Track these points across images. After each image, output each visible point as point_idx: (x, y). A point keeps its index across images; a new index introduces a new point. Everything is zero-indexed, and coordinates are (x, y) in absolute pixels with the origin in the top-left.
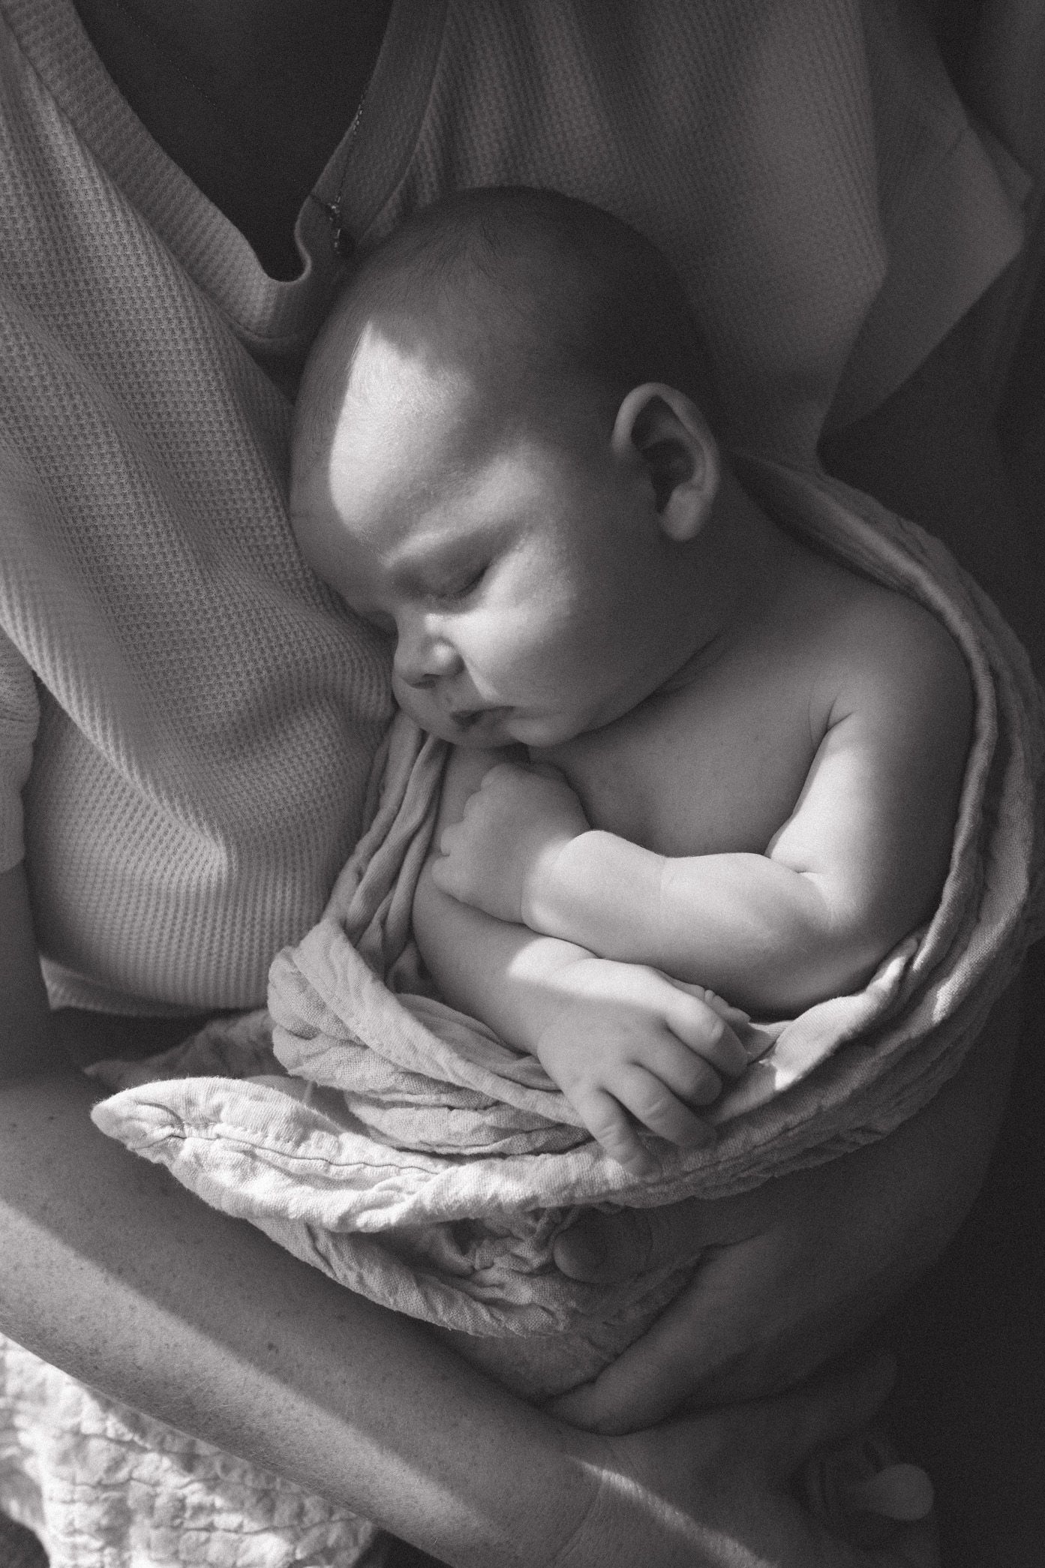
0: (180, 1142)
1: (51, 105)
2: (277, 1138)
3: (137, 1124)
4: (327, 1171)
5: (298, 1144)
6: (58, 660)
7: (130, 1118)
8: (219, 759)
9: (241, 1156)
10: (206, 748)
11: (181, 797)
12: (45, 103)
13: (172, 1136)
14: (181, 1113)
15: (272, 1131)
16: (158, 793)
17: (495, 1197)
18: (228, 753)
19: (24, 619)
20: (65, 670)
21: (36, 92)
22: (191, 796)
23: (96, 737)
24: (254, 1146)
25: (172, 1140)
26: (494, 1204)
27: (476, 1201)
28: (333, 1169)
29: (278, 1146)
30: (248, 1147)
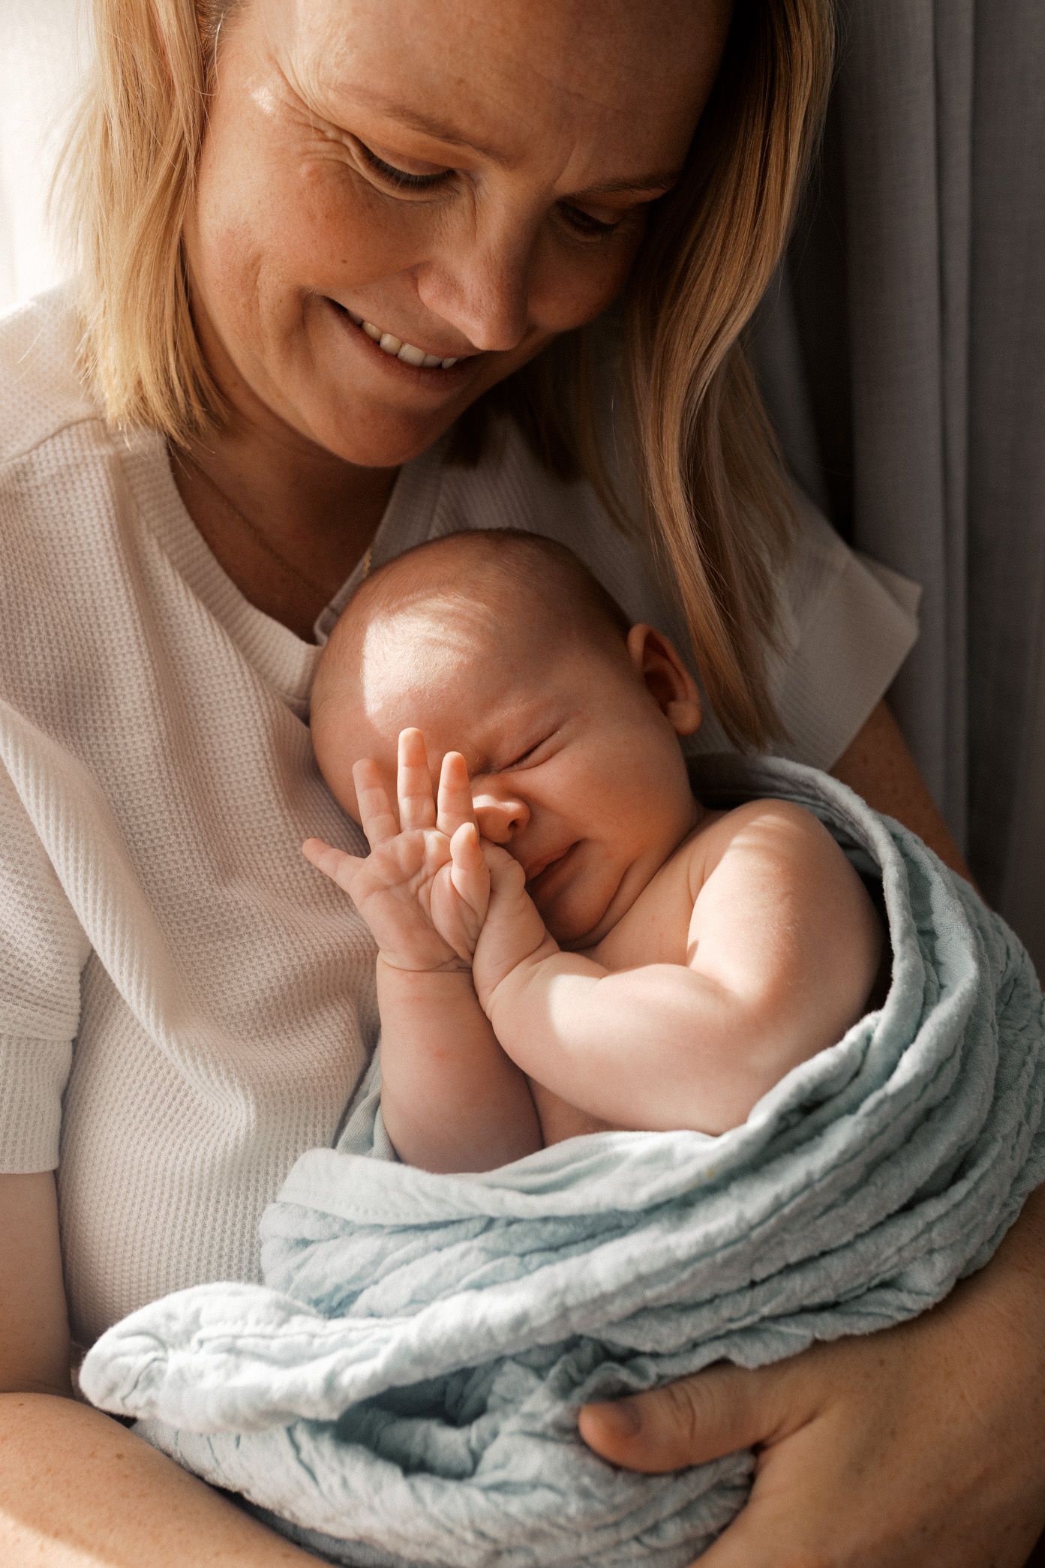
0: (163, 1365)
1: (154, 541)
2: (258, 1322)
3: (121, 1360)
4: (310, 1344)
5: (280, 1324)
6: (109, 914)
7: (114, 1357)
8: (244, 1037)
9: (224, 1356)
10: (233, 1027)
11: (204, 1056)
12: (150, 539)
13: (155, 1360)
14: (163, 1333)
15: (252, 1318)
16: (182, 1052)
17: (483, 1322)
18: (253, 1032)
19: (86, 871)
20: (114, 924)
21: (144, 532)
22: (213, 1056)
23: (130, 993)
24: (236, 1337)
25: (156, 1364)
26: (484, 1330)
27: (464, 1329)
28: (317, 1342)
29: (258, 1330)
30: (227, 1341)
